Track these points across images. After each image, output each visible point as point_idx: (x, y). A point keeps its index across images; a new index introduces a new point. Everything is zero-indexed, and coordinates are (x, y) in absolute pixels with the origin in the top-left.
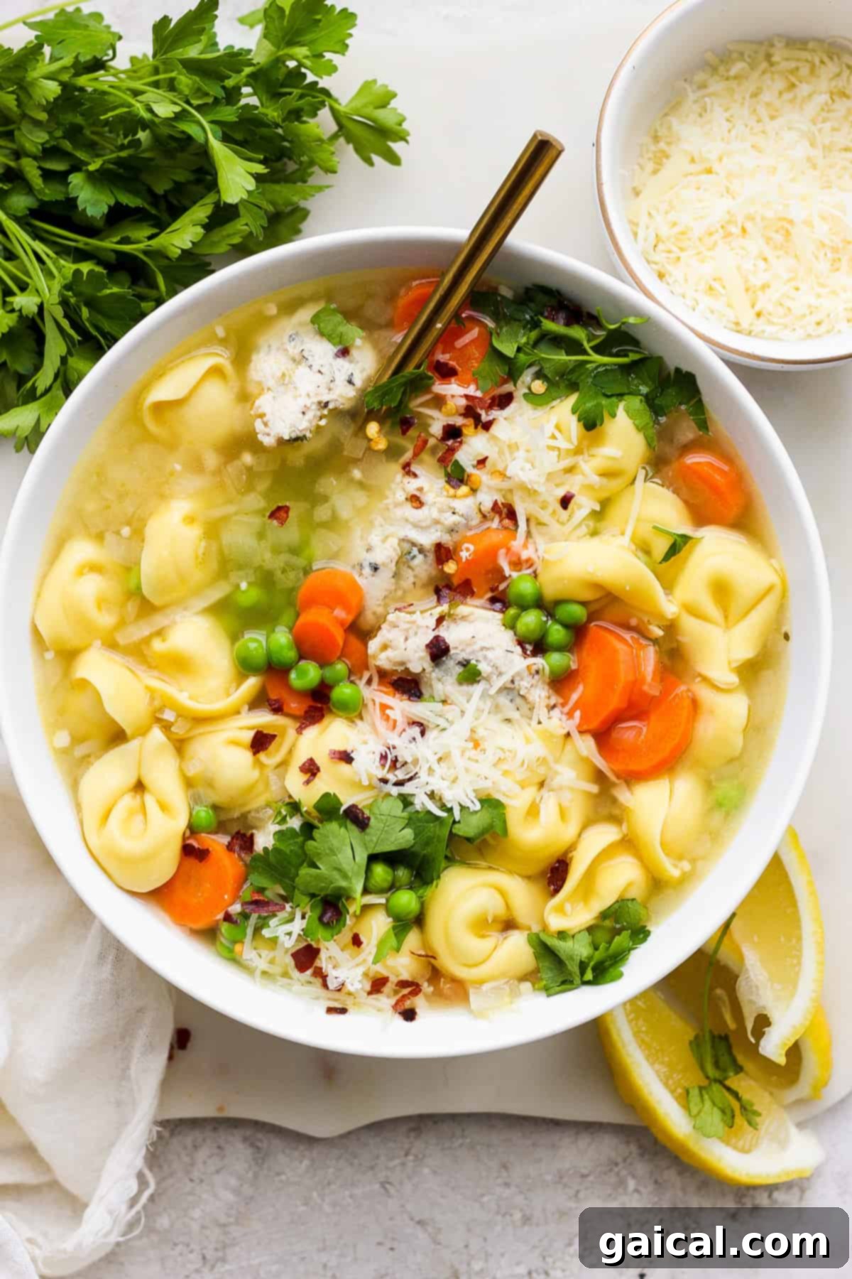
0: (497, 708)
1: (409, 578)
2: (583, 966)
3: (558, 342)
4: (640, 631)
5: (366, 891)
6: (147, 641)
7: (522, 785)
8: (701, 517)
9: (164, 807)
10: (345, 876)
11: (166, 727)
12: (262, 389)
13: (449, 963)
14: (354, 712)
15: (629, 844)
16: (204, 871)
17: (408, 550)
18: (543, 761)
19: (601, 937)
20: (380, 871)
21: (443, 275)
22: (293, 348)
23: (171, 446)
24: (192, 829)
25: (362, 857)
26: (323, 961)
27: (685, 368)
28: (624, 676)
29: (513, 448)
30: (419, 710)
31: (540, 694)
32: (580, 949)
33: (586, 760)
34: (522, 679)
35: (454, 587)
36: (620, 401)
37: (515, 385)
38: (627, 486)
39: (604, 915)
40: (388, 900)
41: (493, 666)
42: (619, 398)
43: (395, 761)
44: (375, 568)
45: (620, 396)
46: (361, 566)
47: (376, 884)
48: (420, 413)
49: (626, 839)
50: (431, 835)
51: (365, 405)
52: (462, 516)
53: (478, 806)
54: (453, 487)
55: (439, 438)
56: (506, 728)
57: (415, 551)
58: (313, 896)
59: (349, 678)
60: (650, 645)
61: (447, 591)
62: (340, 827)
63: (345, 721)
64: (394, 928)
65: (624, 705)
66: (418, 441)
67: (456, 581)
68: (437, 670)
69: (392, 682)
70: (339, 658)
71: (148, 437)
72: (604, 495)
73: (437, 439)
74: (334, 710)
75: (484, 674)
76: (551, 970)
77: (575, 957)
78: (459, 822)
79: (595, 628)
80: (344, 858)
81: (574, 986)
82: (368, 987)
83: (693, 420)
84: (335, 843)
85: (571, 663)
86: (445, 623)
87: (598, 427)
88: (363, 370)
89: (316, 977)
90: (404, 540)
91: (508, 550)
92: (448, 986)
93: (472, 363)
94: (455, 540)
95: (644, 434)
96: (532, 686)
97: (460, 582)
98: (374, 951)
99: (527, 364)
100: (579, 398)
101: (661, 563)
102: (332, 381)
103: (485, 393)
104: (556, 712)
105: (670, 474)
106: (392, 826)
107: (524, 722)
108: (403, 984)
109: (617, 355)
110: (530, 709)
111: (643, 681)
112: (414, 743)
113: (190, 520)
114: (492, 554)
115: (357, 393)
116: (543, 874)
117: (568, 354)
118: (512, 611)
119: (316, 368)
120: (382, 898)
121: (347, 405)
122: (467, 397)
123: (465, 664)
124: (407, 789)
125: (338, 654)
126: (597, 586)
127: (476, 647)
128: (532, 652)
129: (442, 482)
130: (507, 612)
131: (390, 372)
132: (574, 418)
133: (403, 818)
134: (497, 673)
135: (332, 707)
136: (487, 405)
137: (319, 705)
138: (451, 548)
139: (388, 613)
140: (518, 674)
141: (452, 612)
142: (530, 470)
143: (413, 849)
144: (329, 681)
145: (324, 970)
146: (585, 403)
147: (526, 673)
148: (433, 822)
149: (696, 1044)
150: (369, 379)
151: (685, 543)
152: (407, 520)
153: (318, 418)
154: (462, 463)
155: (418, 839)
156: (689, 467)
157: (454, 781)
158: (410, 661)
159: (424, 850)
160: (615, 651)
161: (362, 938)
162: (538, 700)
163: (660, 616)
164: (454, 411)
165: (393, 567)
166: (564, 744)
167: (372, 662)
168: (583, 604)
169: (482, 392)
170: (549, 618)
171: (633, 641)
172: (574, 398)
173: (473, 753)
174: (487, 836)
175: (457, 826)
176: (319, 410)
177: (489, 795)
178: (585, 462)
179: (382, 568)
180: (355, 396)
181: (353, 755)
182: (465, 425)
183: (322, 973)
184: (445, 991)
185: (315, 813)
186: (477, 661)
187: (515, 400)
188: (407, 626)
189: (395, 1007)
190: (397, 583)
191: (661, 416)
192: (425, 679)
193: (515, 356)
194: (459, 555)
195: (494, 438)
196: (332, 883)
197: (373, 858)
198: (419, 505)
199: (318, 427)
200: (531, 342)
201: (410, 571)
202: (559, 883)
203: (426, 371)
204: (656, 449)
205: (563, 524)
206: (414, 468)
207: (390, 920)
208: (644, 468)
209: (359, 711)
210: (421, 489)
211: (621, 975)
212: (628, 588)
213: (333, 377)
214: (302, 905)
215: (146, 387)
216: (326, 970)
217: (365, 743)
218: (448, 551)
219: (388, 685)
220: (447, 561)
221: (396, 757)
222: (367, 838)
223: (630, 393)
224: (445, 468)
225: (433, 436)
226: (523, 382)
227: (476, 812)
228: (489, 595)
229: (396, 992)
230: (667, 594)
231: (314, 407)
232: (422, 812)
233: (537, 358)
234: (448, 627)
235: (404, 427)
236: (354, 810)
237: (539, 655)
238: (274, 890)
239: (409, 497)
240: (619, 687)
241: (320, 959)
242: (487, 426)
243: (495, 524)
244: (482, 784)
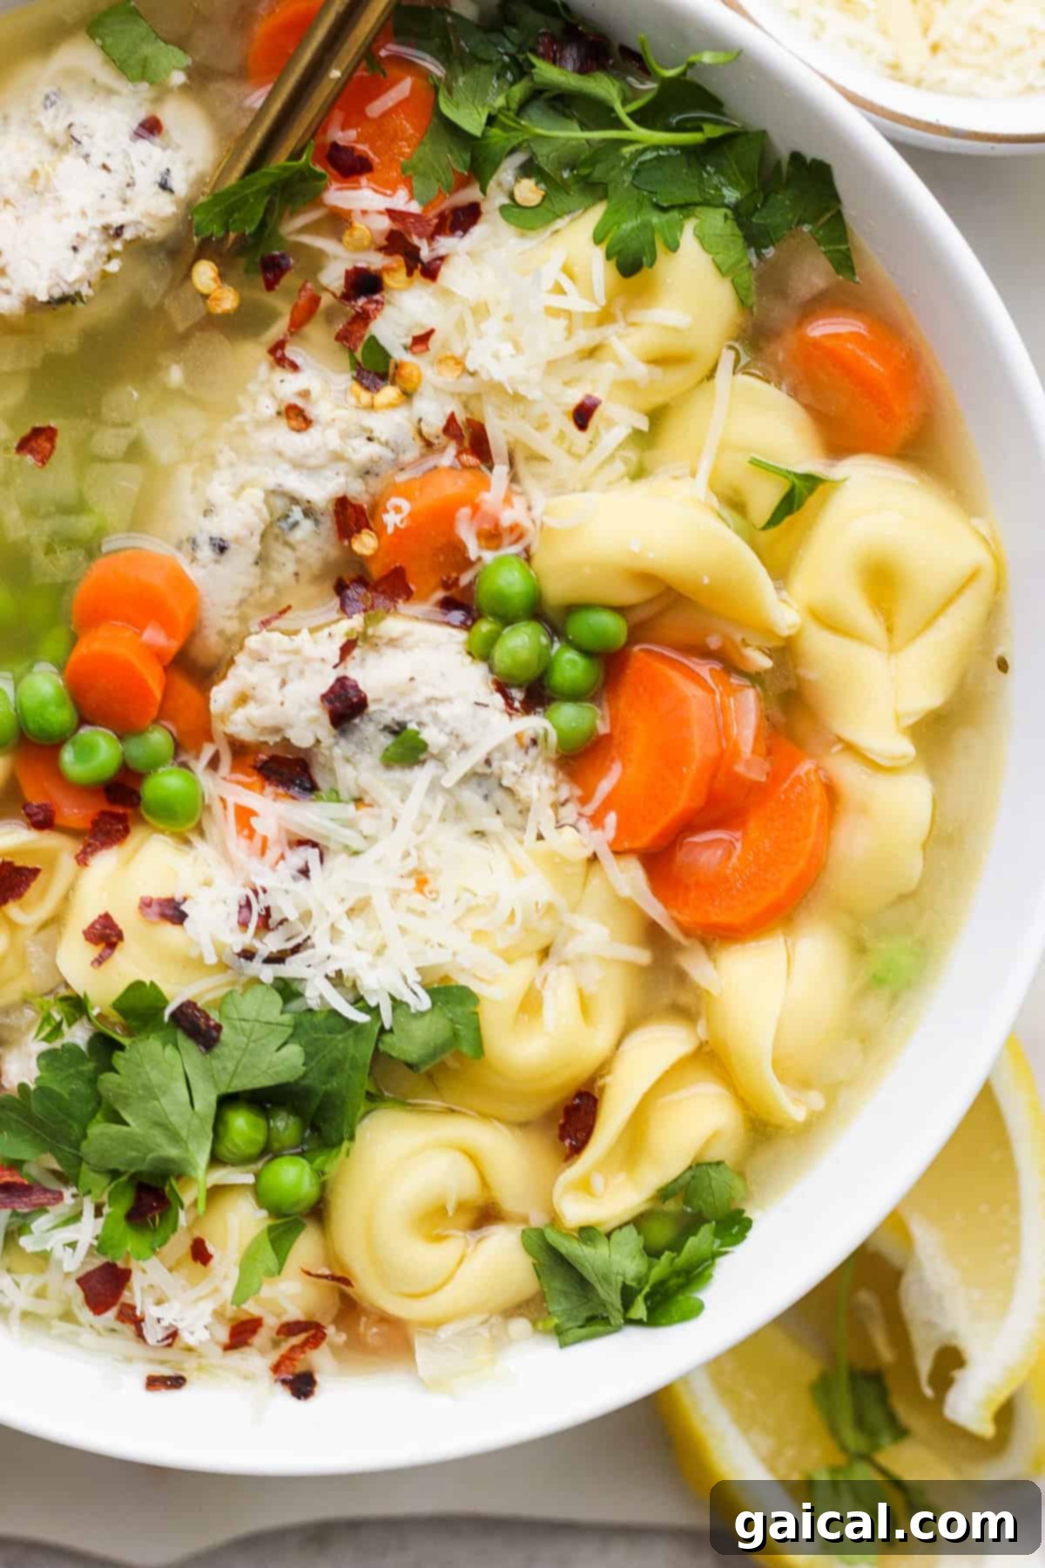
0: (457, 812)
1: (285, 565)
2: (628, 1294)
3: (563, 103)
4: (728, 663)
5: (216, 1160)
7: (508, 957)
8: (840, 440)
10: (175, 1137)
13: (371, 1289)
14: (187, 823)
15: (710, 1059)
17: (284, 511)
18: (550, 908)
20: (242, 1124)
22: (52, 121)
25: (206, 1101)
26: (137, 1293)
27: (811, 153)
28: (700, 747)
29: (480, 311)
30: (308, 815)
31: (539, 783)
32: (622, 1261)
33: (628, 905)
34: (506, 757)
35: (372, 583)
36: (687, 217)
37: (483, 191)
38: (701, 381)
39: (664, 1194)
40: (257, 1176)
41: (451, 733)
42: (685, 211)
43: (266, 915)
44: (221, 548)
45: (686, 208)
46: (194, 543)
47: (234, 1150)
48: (301, 247)
49: (706, 1049)
50: (340, 1056)
51: (194, 231)
52: (386, 444)
53: (425, 1002)
54: (367, 389)
55: (338, 293)
56: (475, 848)
57: (297, 514)
58: (114, 1174)
59: (176, 754)
60: (748, 687)
61: (362, 590)
62: (164, 1045)
63: (169, 840)
64: (271, 1229)
65: (699, 802)
66: (300, 296)
67: (376, 571)
68: (342, 742)
69: (259, 765)
70: (156, 721)
72: (657, 399)
73: (334, 295)
74: (147, 817)
75: (433, 749)
76: (565, 1294)
77: (613, 1277)
78: (391, 1031)
79: (642, 655)
80: (173, 1104)
81: (609, 1328)
82: (223, 1335)
83: (825, 253)
84: (155, 1076)
85: (599, 723)
86: (356, 652)
87: (645, 269)
88: (190, 163)
89: (123, 1321)
90: (276, 493)
91: (476, 508)
92: (374, 1330)
93: (401, 147)
94: (372, 490)
95: (733, 281)
96: (525, 768)
97: (385, 573)
98: (235, 1273)
99: (509, 148)
100: (606, 213)
101: (764, 528)
102: (129, 185)
103: (426, 206)
104: (569, 812)
105: (781, 356)
106: (264, 1041)
107: (510, 838)
108: (289, 1329)
109: (680, 128)
110: (521, 812)
111: (736, 753)
112: (303, 881)
114: (444, 516)
115: (178, 207)
116: (549, 1116)
117: (584, 126)
118: (485, 627)
119: (97, 159)
120: (248, 1172)
121: (160, 232)
122: (391, 213)
123: (397, 730)
124: (292, 968)
125: (154, 713)
126: (646, 577)
127: (418, 698)
128: (523, 703)
129: (344, 380)
130: (474, 629)
131: (241, 166)
132: (599, 253)
133: (282, 1025)
134: (458, 746)
135: (143, 812)
136: (430, 229)
137: (121, 811)
138: (365, 506)
139: (250, 634)
140: (500, 748)
141: (370, 631)
142: (512, 356)
143: (307, 1082)
144: (137, 765)
145: (138, 1313)
146: (618, 224)
147: (514, 745)
148: (341, 1032)
149: (822, 1389)
150: (199, 182)
151: (811, 491)
152: (280, 454)
153: (105, 259)
154: (383, 341)
155: (313, 1064)
156: (816, 344)
157: (380, 951)
158: (291, 726)
159: (324, 1083)
160: (683, 701)
161: (210, 1248)
162: (535, 794)
163: (768, 631)
164: (366, 243)
165: (255, 544)
166: (585, 884)
167: (218, 727)
168: (620, 610)
169: (421, 203)
170: (556, 639)
171: (712, 676)
172: (597, 212)
173: (416, 900)
174: (447, 1057)
175: (387, 1038)
176: (105, 241)
177: (446, 978)
178: (620, 337)
179: (233, 547)
180: (174, 214)
181: (184, 908)
182: (388, 269)
183: (135, 1316)
184: (369, 1340)
185: (115, 1017)
186: (420, 724)
187: (483, 218)
188: (283, 659)
189: (276, 1368)
190: (263, 575)
191: (766, 247)
192: (321, 759)
193: (484, 133)
194: (382, 520)
195: (447, 293)
196: (151, 1150)
197: (227, 1101)
198: (304, 426)
199: (105, 275)
200: (514, 106)
201: (287, 551)
202: (580, 1136)
203: (311, 165)
204: (755, 310)
205: (579, 457)
206: (291, 352)
207: (264, 1213)
208: (731, 347)
209: (197, 819)
210: (305, 394)
211: (700, 1307)
212: (706, 581)
213: (132, 178)
214: (96, 1191)
216: (142, 1312)
217: (208, 883)
218: (359, 510)
219: (250, 770)
220: (359, 532)
221: (268, 909)
222: (216, 1064)
223: (706, 203)
224: (352, 351)
225: (326, 289)
226: (499, 184)
227: (421, 1014)
228: (440, 594)
229: (276, 1344)
230: (778, 589)
231: (95, 237)
232: (321, 1012)
233: (526, 137)
234: (363, 660)
235: (270, 276)
236: (190, 1011)
237: (539, 710)
238: (41, 1163)
239: (283, 408)
240: (691, 771)
241: (131, 1290)
242: (431, 272)
243: (448, 458)
244: (433, 958)
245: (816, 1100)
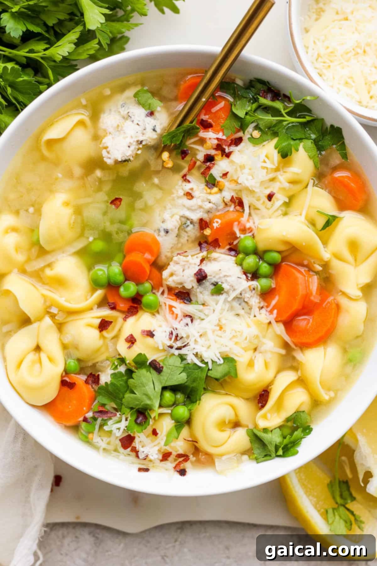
0: (232, 308)
1: (185, 237)
2: (277, 448)
3: (266, 109)
4: (310, 268)
5: (161, 406)
6: (42, 269)
7: (246, 350)
8: (342, 206)
9: (51, 360)
10: (149, 398)
11: (53, 316)
12: (106, 133)
13: (204, 445)
14: (155, 310)
15: (302, 382)
16: (73, 394)
17: (185, 222)
18: (257, 337)
19: (287, 431)
20: (168, 395)
21: (206, 72)
22: (124, 112)
23: (56, 163)
24: (66, 372)
25: (158, 388)
26: (136, 443)
27: (336, 125)
28: (301, 291)
29: (242, 167)
30: (190, 308)
31: (255, 301)
32: (275, 438)
33: (279, 337)
34: (246, 293)
35: (209, 243)
36: (301, 142)
37: (244, 133)
38: (304, 189)
39: (288, 420)
40: (172, 411)
41: (230, 286)
42: (301, 141)
43: (177, 336)
44: (167, 232)
45: (301, 139)
46: (159, 230)
47: (166, 403)
48: (192, 148)
49: (301, 379)
50: (197, 376)
51: (162, 143)
52: (214, 204)
53: (222, 361)
54: (209, 188)
55: (202, 161)
56: (236, 319)
57: (188, 223)
58: (132, 408)
59: (152, 291)
60: (315, 275)
61: (206, 245)
62: (147, 372)
63: (149, 314)
64: (176, 426)
65: (300, 307)
66: (191, 162)
67: (210, 240)
68: (200, 287)
69: (175, 293)
70: (147, 280)
71: (43, 158)
72: (291, 193)
73: (201, 162)
74: (144, 308)
75: (225, 290)
76: (258, 448)
77: (272, 442)
78: (211, 370)
79: (285, 265)
80: (149, 388)
81: (271, 458)
82: (160, 457)
83: (339, 153)
84: (144, 380)
85: (272, 285)
86: (204, 262)
87: (289, 156)
88: (161, 124)
89: (132, 452)
90: (182, 217)
91: (239, 222)
92: (204, 457)
93: (221, 121)
94: (210, 217)
95: (313, 160)
96: (251, 296)
97: (213, 240)
98: (165, 438)
99: (251, 122)
100: (278, 140)
101: (321, 231)
102: (144, 129)
103: (228, 137)
104: (263, 311)
105: (326, 182)
106: (175, 372)
107: (246, 316)
108: (179, 456)
109: (299, 117)
110: (250, 309)
111: (311, 294)
112: (187, 327)
113: (66, 204)
114: (230, 225)
115: (158, 136)
116: (255, 397)
117: (272, 116)
118: (241, 256)
119: (136, 122)
120: (169, 410)
121: (152, 143)
122: (218, 139)
123: (215, 284)
124: (183, 351)
125: (147, 278)
126: (286, 243)
127: (221, 275)
128: (251, 278)
129: (203, 186)
130: (238, 256)
131: (176, 125)
132: (276, 152)
133: (181, 367)
134: (232, 289)
135: (142, 306)
136: (229, 144)
137: (136, 306)
138: (208, 221)
139: (174, 257)
140: (244, 290)
141: (209, 256)
142: (251, 179)
143: (187, 384)
144: (141, 293)
145: (137, 449)
146: (281, 143)
147: (248, 290)
148: (197, 369)
149: (331, 485)
150: (164, 129)
151: (334, 220)
152: (184, 206)
153: (137, 150)
154: (214, 175)
155: (189, 379)
156: (336, 179)
157: (209, 347)
158: (185, 282)
159: (192, 384)
160: (296, 278)
161: (158, 431)
162: (254, 303)
163: (322, 260)
164: (210, 147)
165: (176, 231)
166: (267, 329)
167: (164, 283)
168: (279, 252)
169: (226, 136)
170: (261, 260)
171: (305, 272)
172: (275, 140)
173: (219, 333)
174: (226, 378)
175: (210, 372)
176: (137, 145)
177: (227, 355)
178: (281, 175)
179: (170, 232)
180: (157, 138)
181: (154, 333)
182: (216, 155)
183: (136, 450)
184: (202, 460)
185: (133, 364)
186: (222, 283)
187: (243, 141)
188: (184, 263)
189: (175, 468)
190: (178, 240)
191: (323, 151)
192: (193, 292)
193: (245, 117)
194: (213, 225)
195: (232, 162)
196: (142, 402)
197: (164, 389)
198: (191, 198)
199: (137, 154)
200: (253, 110)
201: (185, 234)
202: (264, 402)
203: (196, 125)
204: (319, 169)
205: (268, 209)
206: (188, 177)
207: (173, 421)
208: (312, 179)
209: (157, 309)
210: (192, 189)
211: (297, 452)
212: (304, 244)
213: (145, 127)
214: (126, 413)
215: (43, 131)
216: (138, 449)
217: (160, 326)
218: (206, 223)
219: (173, 295)
220: (206, 228)
221: (177, 334)
222: (162, 378)
223: (306, 138)
224: (205, 177)
225: (198, 160)
226: (248, 132)
227: (220, 365)
228: (228, 247)
229: (175, 460)
230: (324, 247)
231: (135, 143)
232: (191, 364)
233: (256, 119)
234: (206, 264)
235: (183, 155)
236: (154, 362)
237: (255, 280)
238: (110, 405)
239: (185, 193)
240: (299, 298)
241: (135, 443)
242: (228, 155)
243: (232, 208)
244: (224, 349)
245: (332, 394)
